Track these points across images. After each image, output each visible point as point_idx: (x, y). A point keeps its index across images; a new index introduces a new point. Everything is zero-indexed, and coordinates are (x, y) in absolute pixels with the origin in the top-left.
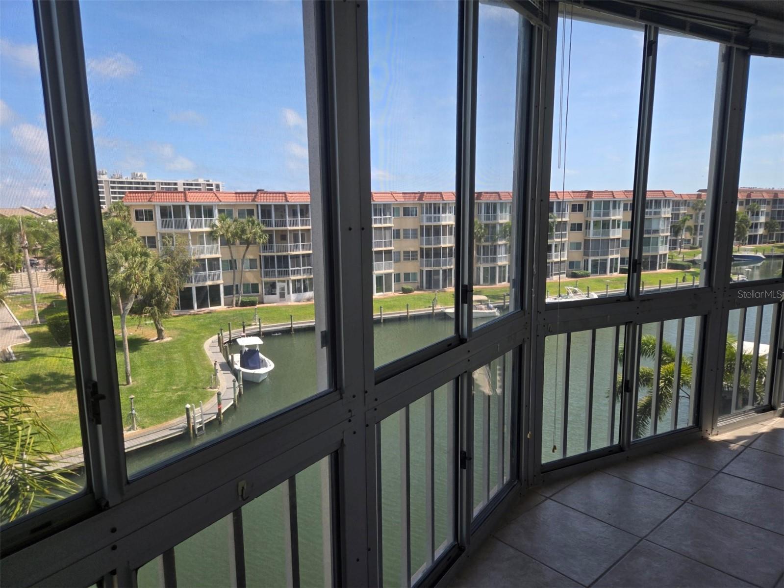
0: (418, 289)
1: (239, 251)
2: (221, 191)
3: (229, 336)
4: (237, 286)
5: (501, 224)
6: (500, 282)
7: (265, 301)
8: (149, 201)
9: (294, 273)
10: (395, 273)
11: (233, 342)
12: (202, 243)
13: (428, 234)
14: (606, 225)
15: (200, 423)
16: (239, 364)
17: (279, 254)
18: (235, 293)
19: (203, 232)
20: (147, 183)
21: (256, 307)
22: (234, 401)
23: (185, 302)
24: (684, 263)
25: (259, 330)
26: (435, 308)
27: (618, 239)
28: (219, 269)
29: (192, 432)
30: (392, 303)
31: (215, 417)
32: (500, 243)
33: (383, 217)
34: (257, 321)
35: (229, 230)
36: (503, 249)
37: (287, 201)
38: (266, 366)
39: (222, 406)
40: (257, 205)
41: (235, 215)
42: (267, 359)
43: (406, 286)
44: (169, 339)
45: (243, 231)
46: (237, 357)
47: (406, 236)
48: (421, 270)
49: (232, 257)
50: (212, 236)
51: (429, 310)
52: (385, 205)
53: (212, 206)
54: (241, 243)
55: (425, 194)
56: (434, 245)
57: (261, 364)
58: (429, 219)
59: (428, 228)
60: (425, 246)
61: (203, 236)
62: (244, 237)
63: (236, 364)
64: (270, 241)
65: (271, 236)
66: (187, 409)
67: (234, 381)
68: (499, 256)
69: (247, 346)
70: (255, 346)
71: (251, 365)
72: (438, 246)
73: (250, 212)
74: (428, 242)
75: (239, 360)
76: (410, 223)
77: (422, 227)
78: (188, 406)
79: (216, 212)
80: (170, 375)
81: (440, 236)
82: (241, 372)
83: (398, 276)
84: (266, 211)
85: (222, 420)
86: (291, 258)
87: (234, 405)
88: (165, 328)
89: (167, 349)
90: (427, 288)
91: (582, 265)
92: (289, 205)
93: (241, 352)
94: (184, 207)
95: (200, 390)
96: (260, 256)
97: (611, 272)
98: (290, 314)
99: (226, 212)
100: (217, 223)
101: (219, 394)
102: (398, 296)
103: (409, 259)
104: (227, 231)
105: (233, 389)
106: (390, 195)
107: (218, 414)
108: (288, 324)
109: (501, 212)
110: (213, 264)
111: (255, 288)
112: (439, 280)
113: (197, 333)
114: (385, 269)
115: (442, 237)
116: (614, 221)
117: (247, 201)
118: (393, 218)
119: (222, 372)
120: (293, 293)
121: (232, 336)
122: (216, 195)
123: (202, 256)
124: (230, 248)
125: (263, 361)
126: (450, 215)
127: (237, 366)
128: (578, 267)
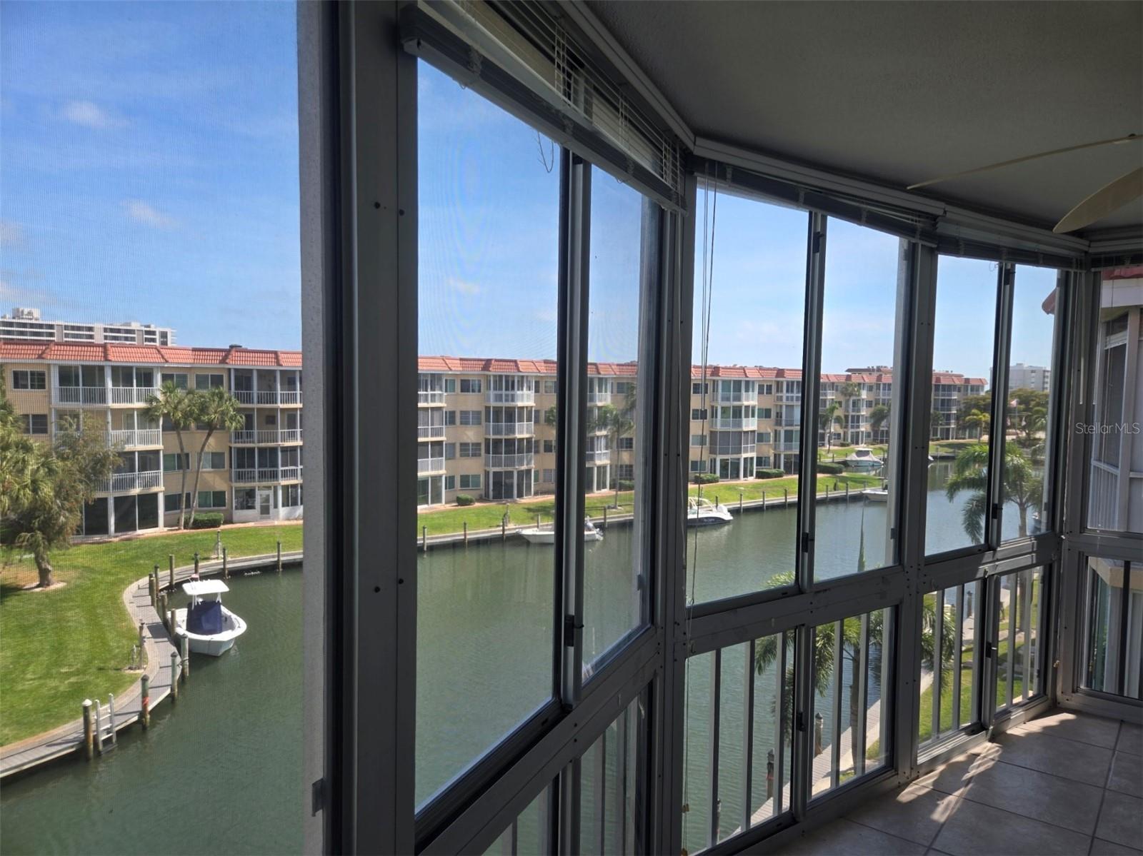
0: (481, 499)
1: (194, 439)
2: (170, 345)
3: (169, 578)
4: (188, 495)
5: (600, 408)
6: (598, 488)
7: (235, 518)
8: (40, 357)
9: (285, 474)
10: (448, 475)
11: (175, 588)
12: (131, 426)
13: (497, 419)
14: (737, 412)
15: (108, 731)
16: (184, 626)
17: (263, 445)
18: (184, 506)
19: (133, 409)
20: (41, 326)
21: (219, 529)
22: (172, 690)
23: (94, 522)
24: (835, 465)
25: (222, 567)
26: (506, 528)
27: (754, 432)
28: (158, 469)
29: (92, 747)
30: (442, 521)
31: (136, 718)
32: (598, 433)
33: (430, 392)
34: (220, 551)
35: (179, 407)
36: (603, 442)
37: (279, 364)
38: (232, 627)
39: (148, 699)
40: (229, 370)
41: (192, 383)
42: (234, 616)
43: (463, 495)
44: (60, 585)
45: (203, 409)
46: (181, 615)
47: (465, 422)
48: (485, 471)
49: (182, 449)
50: (148, 416)
51: (497, 531)
52: (433, 375)
53: (152, 369)
54: (198, 428)
55: (493, 362)
56: (505, 434)
57: (223, 624)
58: (499, 398)
59: (497, 411)
60: (492, 437)
61: (133, 415)
62: (205, 418)
63: (180, 626)
64: (249, 424)
65: (249, 418)
66: (86, 709)
67: (173, 656)
68: (597, 452)
69: (200, 596)
70: (216, 595)
71: (206, 626)
72: (511, 437)
73: (217, 381)
74: (497, 431)
75: (185, 618)
76: (471, 402)
77: (487, 408)
78: (88, 702)
79: (158, 379)
80: (59, 650)
81: (515, 422)
82: (187, 640)
83: (450, 482)
84: (243, 379)
85: (148, 724)
86: (282, 451)
87: (171, 696)
88: (53, 566)
89: (56, 601)
90: (494, 498)
91: (708, 465)
92: (281, 371)
93: (189, 606)
94: (101, 369)
95: (112, 673)
96: (230, 448)
97: (745, 476)
98: (278, 540)
99: (174, 379)
100: (160, 397)
101: (145, 679)
102: (450, 511)
103: (469, 456)
104: (176, 408)
105: (170, 669)
106: (442, 361)
107: (142, 714)
108: (273, 557)
109: (600, 391)
110: (149, 460)
111: (219, 498)
112: (512, 485)
113: (112, 575)
114: (432, 469)
115: (517, 424)
116: (747, 407)
117: (212, 363)
118: (445, 394)
119: (153, 640)
120: (283, 506)
121: (175, 577)
122: (159, 351)
123: (128, 448)
124: (179, 434)
125: (227, 619)
126: (529, 392)
127: (181, 630)
128: (703, 469)
